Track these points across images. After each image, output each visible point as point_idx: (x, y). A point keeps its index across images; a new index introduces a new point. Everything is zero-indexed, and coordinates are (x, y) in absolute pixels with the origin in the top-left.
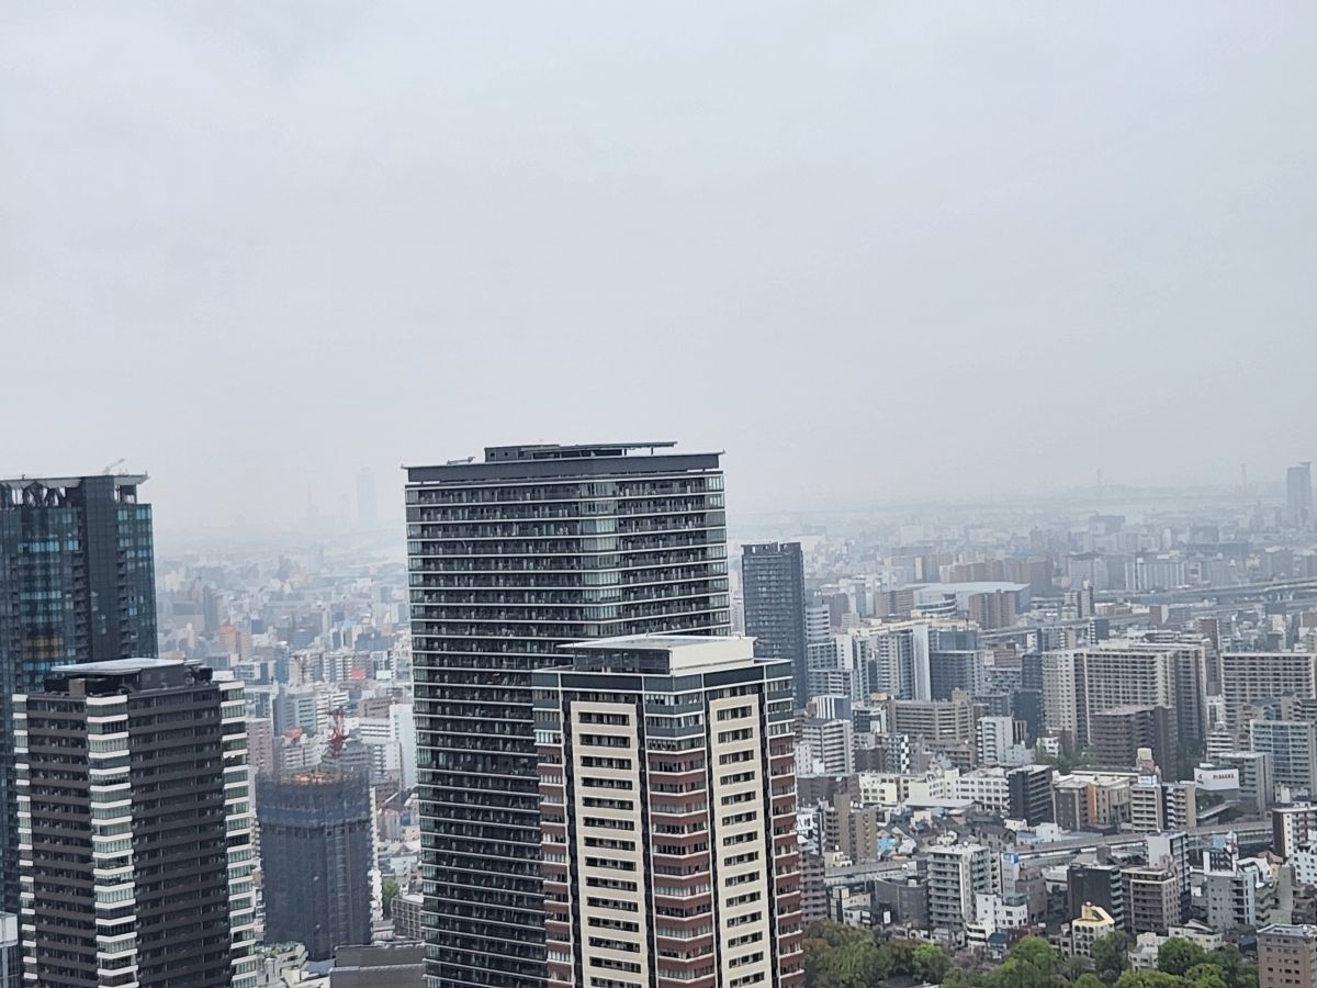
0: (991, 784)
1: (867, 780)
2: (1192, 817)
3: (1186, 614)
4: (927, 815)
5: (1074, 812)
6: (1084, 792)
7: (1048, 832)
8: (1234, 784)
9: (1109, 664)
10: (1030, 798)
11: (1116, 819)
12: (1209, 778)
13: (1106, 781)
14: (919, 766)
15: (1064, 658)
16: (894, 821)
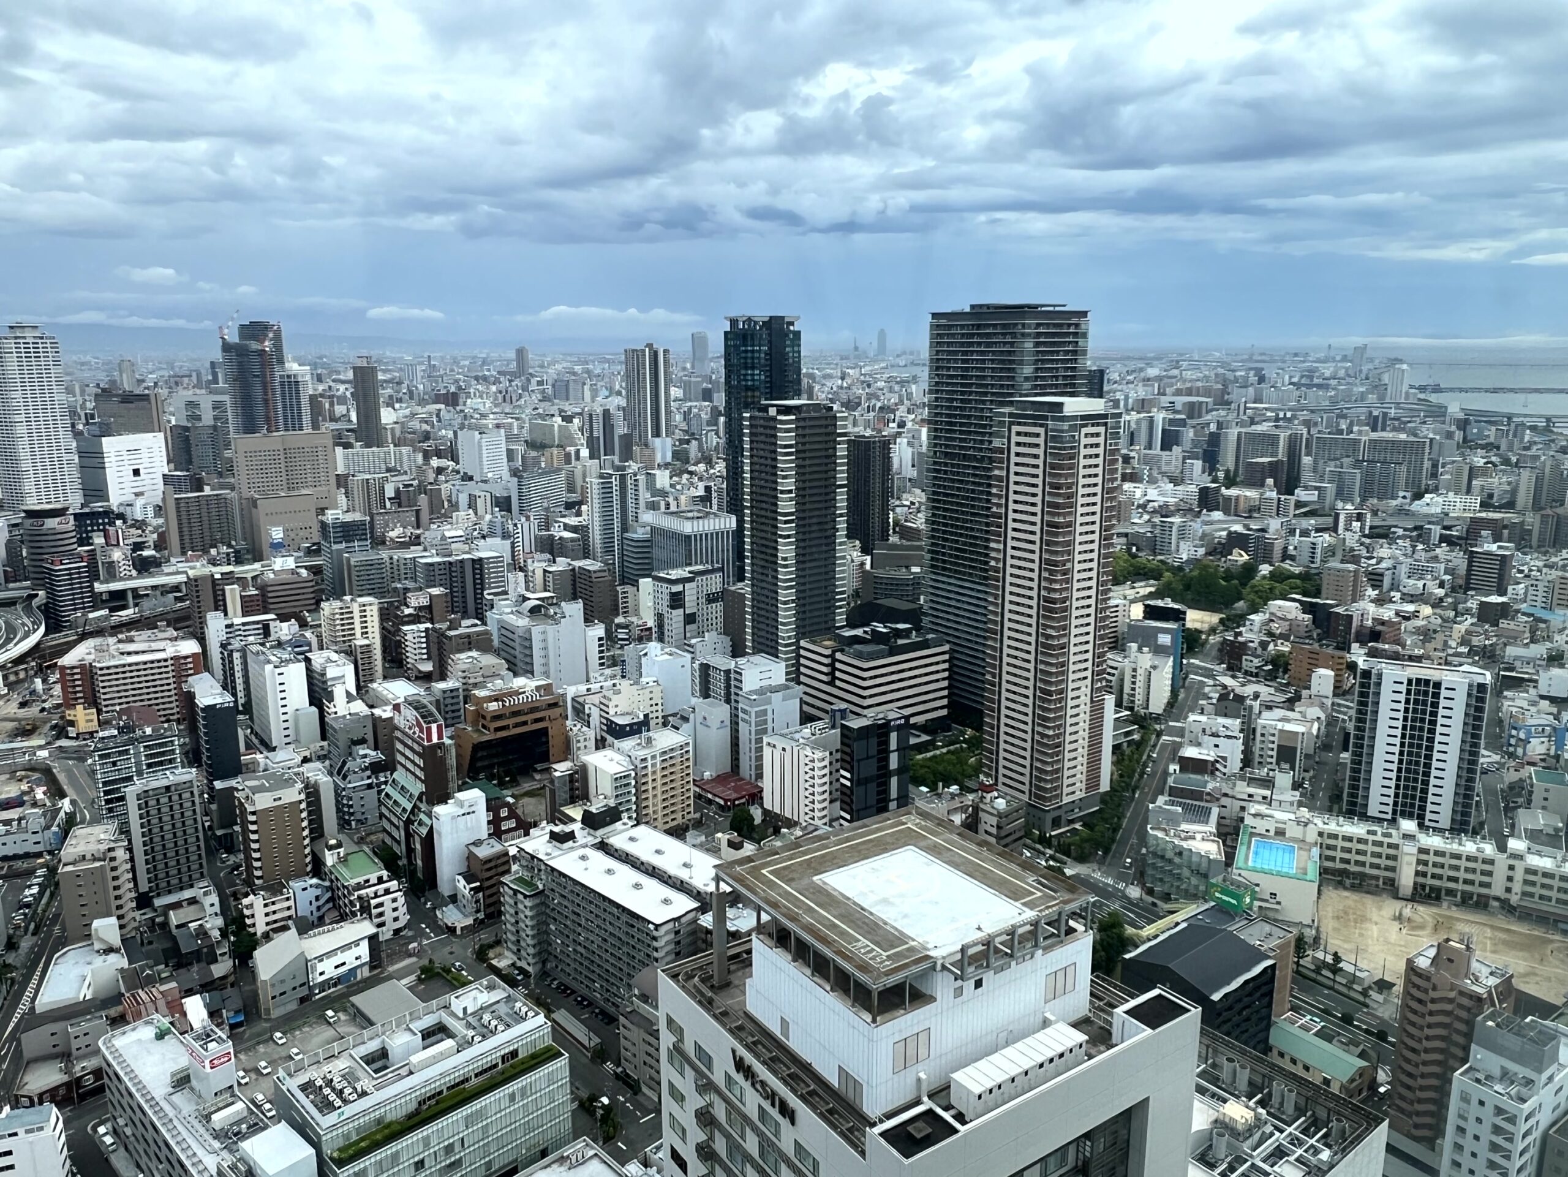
0: (1190, 490)
1: (1127, 486)
2: (1292, 512)
3: (1294, 417)
4: (1156, 504)
5: (1228, 507)
6: (1237, 498)
7: (1217, 515)
8: (1315, 498)
9: (1253, 437)
10: (1207, 500)
11: (1253, 511)
12: (1301, 494)
13: (1248, 494)
14: (1152, 481)
15: (1233, 433)
16: (1139, 506)
